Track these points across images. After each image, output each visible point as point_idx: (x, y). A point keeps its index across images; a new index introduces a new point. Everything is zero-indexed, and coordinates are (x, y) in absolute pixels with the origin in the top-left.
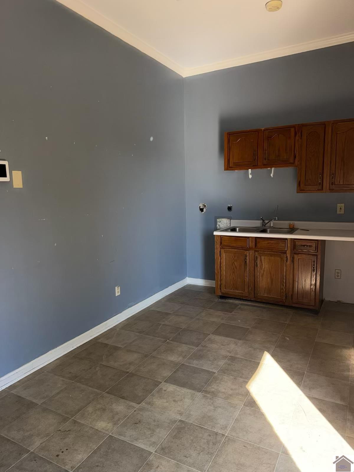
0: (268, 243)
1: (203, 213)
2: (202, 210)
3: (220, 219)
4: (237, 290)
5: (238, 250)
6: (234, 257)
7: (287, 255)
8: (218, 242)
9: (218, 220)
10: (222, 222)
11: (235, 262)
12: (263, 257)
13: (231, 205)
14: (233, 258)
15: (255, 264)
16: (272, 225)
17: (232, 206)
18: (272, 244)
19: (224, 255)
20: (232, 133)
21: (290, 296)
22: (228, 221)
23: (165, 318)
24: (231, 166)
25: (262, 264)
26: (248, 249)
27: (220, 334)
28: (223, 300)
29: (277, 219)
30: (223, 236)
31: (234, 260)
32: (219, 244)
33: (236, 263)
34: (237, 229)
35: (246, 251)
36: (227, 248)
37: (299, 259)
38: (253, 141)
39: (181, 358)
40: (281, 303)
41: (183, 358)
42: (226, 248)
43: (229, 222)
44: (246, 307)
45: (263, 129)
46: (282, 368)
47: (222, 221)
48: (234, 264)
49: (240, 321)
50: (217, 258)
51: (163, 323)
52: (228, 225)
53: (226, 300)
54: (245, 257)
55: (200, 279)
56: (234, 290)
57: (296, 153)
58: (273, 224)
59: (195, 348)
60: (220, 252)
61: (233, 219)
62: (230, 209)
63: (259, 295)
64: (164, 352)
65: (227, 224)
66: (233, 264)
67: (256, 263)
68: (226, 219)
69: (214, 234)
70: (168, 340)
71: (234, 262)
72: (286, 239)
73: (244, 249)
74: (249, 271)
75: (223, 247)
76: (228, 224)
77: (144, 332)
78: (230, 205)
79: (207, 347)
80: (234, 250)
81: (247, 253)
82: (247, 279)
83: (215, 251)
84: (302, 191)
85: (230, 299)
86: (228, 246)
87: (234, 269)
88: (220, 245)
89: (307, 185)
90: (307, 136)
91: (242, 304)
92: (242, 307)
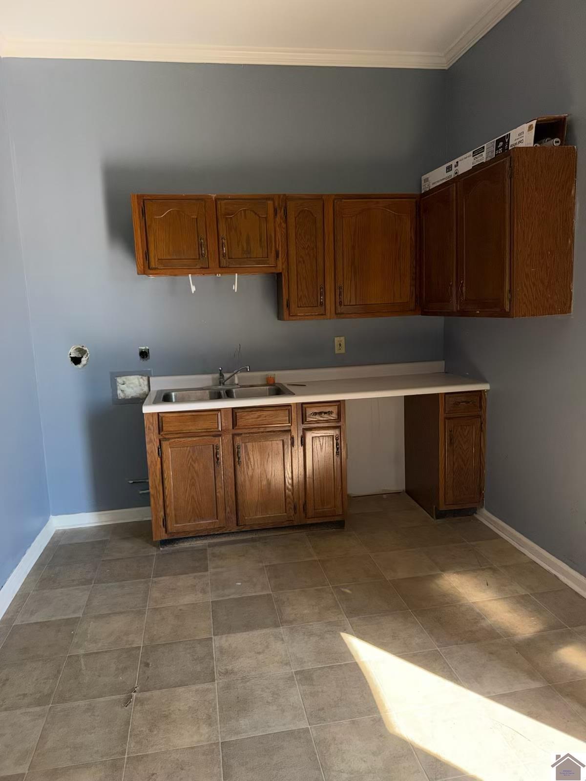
0: (260, 416)
1: (80, 366)
2: (76, 361)
3: (124, 378)
4: (203, 519)
5: (201, 438)
6: (191, 453)
7: (292, 433)
8: (152, 428)
9: (120, 380)
10: (130, 384)
11: (195, 463)
12: (249, 445)
13: (147, 348)
14: (189, 457)
15: (237, 460)
16: (236, 382)
17: (148, 350)
18: (265, 417)
19: (168, 451)
20: (149, 198)
21: (302, 507)
22: (141, 380)
23: (73, 635)
24: (153, 265)
25: (249, 459)
26: (219, 433)
27: (230, 629)
28: (168, 548)
29: (249, 370)
30: (164, 414)
31: (192, 459)
32: (157, 431)
33: (196, 466)
34: (173, 394)
35: (217, 438)
36: (175, 438)
37: (312, 438)
38: (197, 218)
39: (205, 729)
40: (286, 524)
41: (210, 725)
42: (173, 437)
43: (146, 383)
44: (223, 549)
45: (214, 196)
46: (399, 656)
47: (127, 383)
48: (194, 468)
49: (239, 584)
50: (152, 462)
51: (81, 652)
52: (142, 390)
53: (176, 545)
54: (215, 450)
55: (87, 512)
56: (195, 521)
57: (277, 247)
58: (239, 378)
59: (211, 686)
60: (160, 447)
61: (154, 376)
62: (144, 354)
63: (246, 518)
64: (151, 731)
65: (140, 386)
66: (191, 467)
67: (239, 458)
68: (138, 376)
69: (144, 412)
70: (134, 694)
71: (193, 463)
72: (289, 405)
73: (212, 434)
74: (225, 476)
75: (167, 437)
76: (143, 386)
77: (49, 695)
78: (144, 348)
79: (232, 672)
80: (190, 439)
81: (219, 441)
82: (221, 493)
83: (148, 446)
84: (294, 318)
85: (183, 542)
86: (177, 434)
87: (193, 478)
88: (159, 434)
89: (301, 307)
90: (295, 218)
91: (210, 545)
92: (217, 550)
